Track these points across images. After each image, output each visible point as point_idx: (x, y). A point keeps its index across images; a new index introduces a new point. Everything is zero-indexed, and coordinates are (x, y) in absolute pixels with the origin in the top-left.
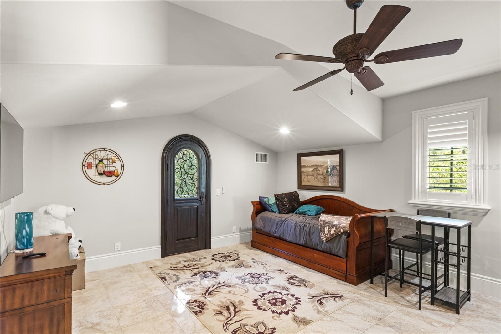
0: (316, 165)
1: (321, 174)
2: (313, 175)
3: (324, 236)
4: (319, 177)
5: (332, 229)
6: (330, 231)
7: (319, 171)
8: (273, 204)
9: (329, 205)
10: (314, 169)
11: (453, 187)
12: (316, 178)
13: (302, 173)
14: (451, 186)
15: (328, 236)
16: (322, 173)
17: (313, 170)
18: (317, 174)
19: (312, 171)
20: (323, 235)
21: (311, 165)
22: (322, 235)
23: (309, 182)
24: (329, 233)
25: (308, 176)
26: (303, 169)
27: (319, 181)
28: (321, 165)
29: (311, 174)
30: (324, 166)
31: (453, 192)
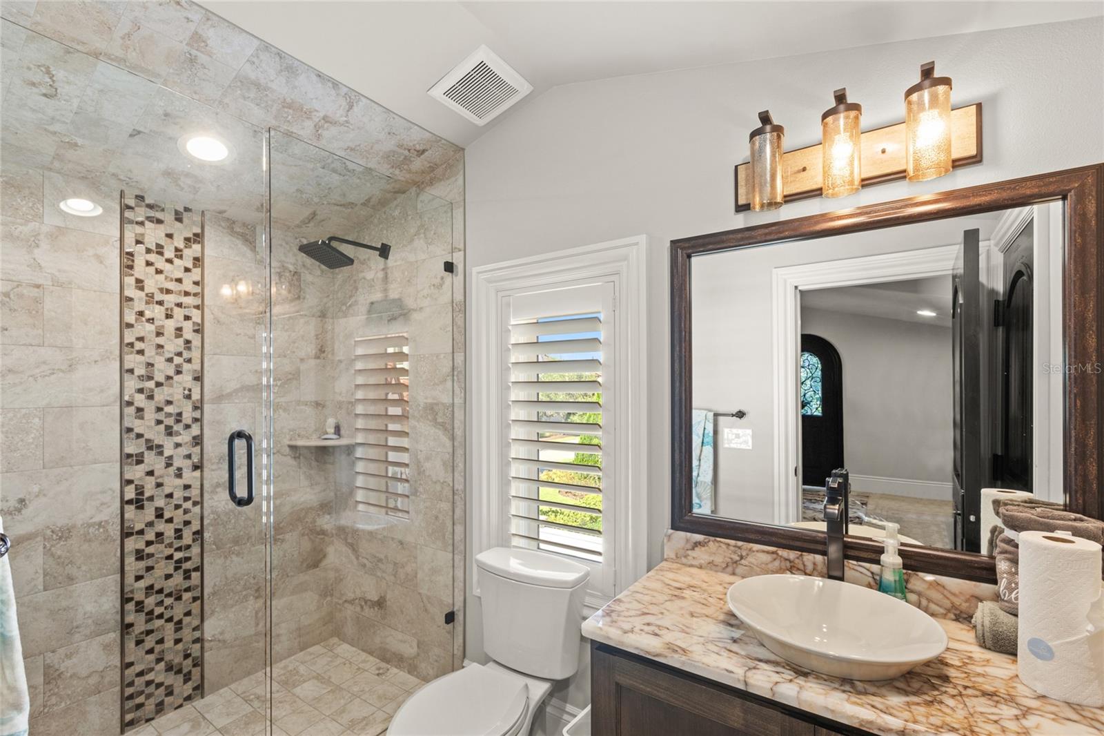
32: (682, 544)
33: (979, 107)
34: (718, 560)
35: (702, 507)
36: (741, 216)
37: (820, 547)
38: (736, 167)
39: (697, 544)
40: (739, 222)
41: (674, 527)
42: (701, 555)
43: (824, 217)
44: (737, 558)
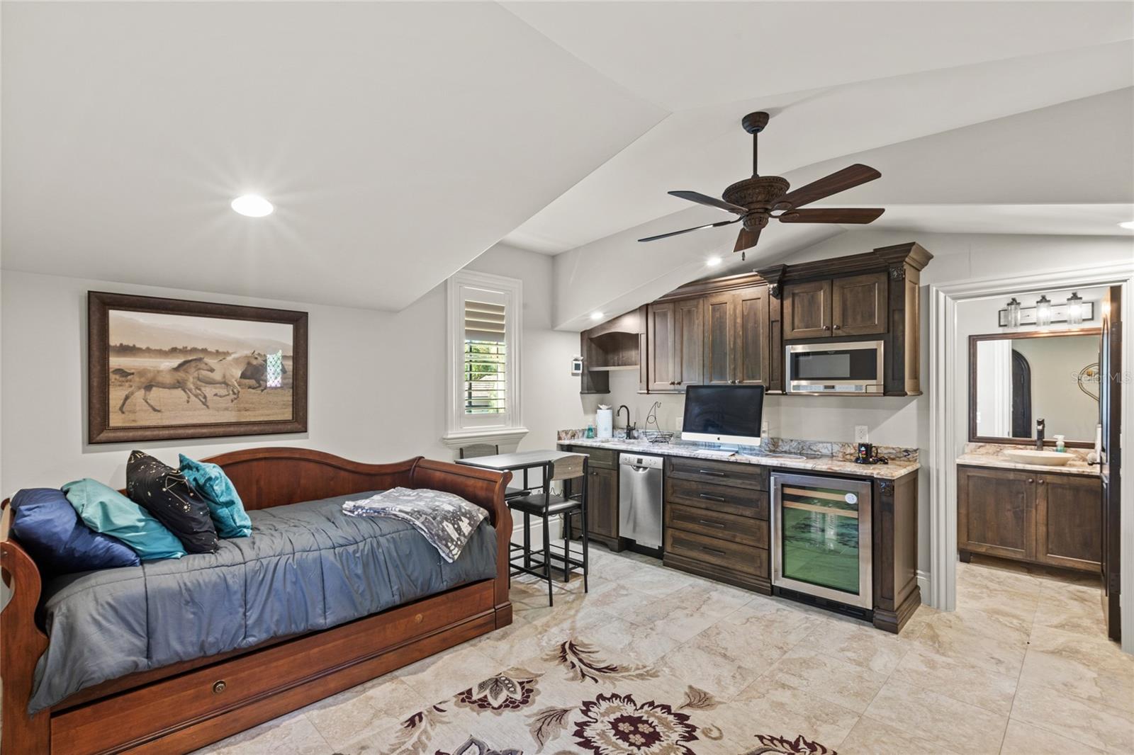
0: (194, 350)
1: (220, 383)
2: (180, 385)
3: (455, 546)
4: (209, 391)
5: (460, 523)
6: (459, 530)
7: (212, 370)
8: (142, 524)
9: (258, 482)
10: (185, 363)
11: (473, 404)
12: (196, 396)
13: (113, 377)
14: (470, 403)
15: (461, 542)
16: (224, 377)
17: (180, 365)
18: (199, 379)
19: (177, 369)
20: (452, 547)
21: (167, 348)
22: (449, 548)
23: (155, 410)
24: (459, 534)
25: (148, 388)
26: (115, 362)
27: (208, 407)
28: (221, 350)
29: (168, 379)
30: (233, 356)
31: (473, 413)
32: (974, 447)
33: (1093, 303)
34: (990, 451)
35: (980, 434)
36: (1001, 328)
37: (1034, 443)
38: (1000, 311)
39: (981, 446)
40: (1001, 331)
41: (970, 441)
42: (982, 450)
43: (1036, 333)
44: (998, 450)
